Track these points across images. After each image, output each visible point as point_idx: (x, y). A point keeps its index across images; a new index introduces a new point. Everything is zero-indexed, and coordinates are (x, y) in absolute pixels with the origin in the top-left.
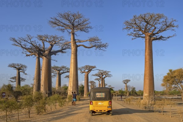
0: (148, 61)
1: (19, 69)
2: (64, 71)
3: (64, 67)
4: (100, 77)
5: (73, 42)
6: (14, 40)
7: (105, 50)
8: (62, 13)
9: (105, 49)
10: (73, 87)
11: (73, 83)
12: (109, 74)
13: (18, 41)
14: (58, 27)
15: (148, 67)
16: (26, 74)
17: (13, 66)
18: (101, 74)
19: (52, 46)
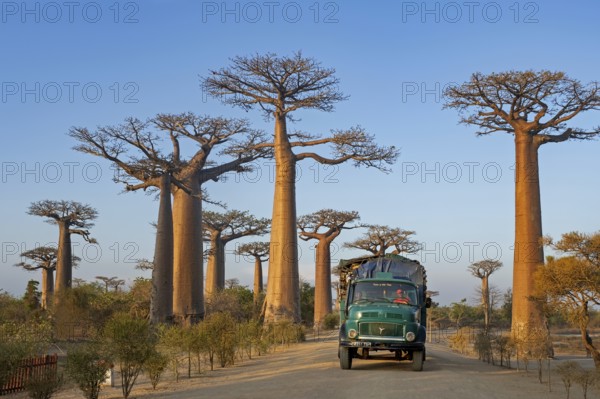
0: (524, 213)
1: (66, 223)
2: (236, 231)
3: (239, 215)
4: (375, 251)
5: (281, 145)
6: (84, 134)
7: (388, 168)
8: (249, 58)
9: (388, 166)
10: (281, 295)
11: (282, 282)
12: (411, 240)
13: (94, 139)
14: (233, 95)
15: (525, 232)
16: (93, 241)
17: (47, 210)
18: (377, 241)
19: (206, 150)
